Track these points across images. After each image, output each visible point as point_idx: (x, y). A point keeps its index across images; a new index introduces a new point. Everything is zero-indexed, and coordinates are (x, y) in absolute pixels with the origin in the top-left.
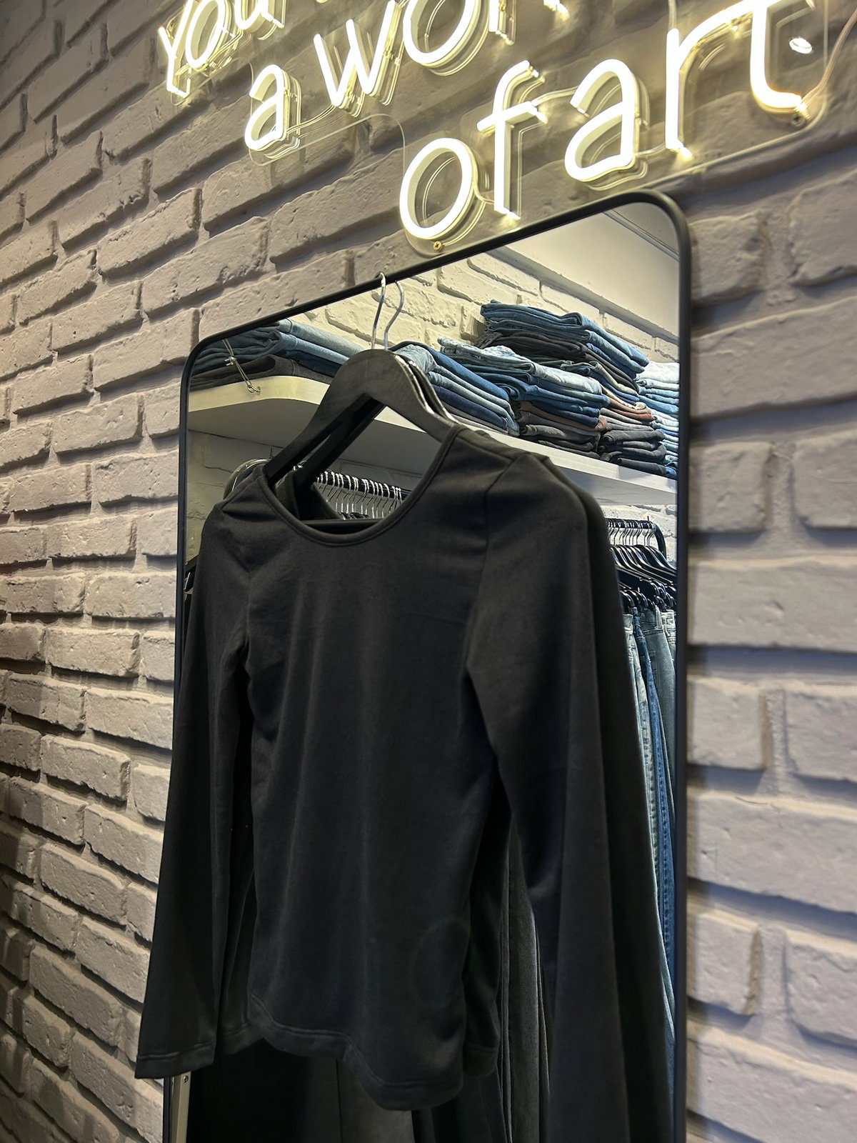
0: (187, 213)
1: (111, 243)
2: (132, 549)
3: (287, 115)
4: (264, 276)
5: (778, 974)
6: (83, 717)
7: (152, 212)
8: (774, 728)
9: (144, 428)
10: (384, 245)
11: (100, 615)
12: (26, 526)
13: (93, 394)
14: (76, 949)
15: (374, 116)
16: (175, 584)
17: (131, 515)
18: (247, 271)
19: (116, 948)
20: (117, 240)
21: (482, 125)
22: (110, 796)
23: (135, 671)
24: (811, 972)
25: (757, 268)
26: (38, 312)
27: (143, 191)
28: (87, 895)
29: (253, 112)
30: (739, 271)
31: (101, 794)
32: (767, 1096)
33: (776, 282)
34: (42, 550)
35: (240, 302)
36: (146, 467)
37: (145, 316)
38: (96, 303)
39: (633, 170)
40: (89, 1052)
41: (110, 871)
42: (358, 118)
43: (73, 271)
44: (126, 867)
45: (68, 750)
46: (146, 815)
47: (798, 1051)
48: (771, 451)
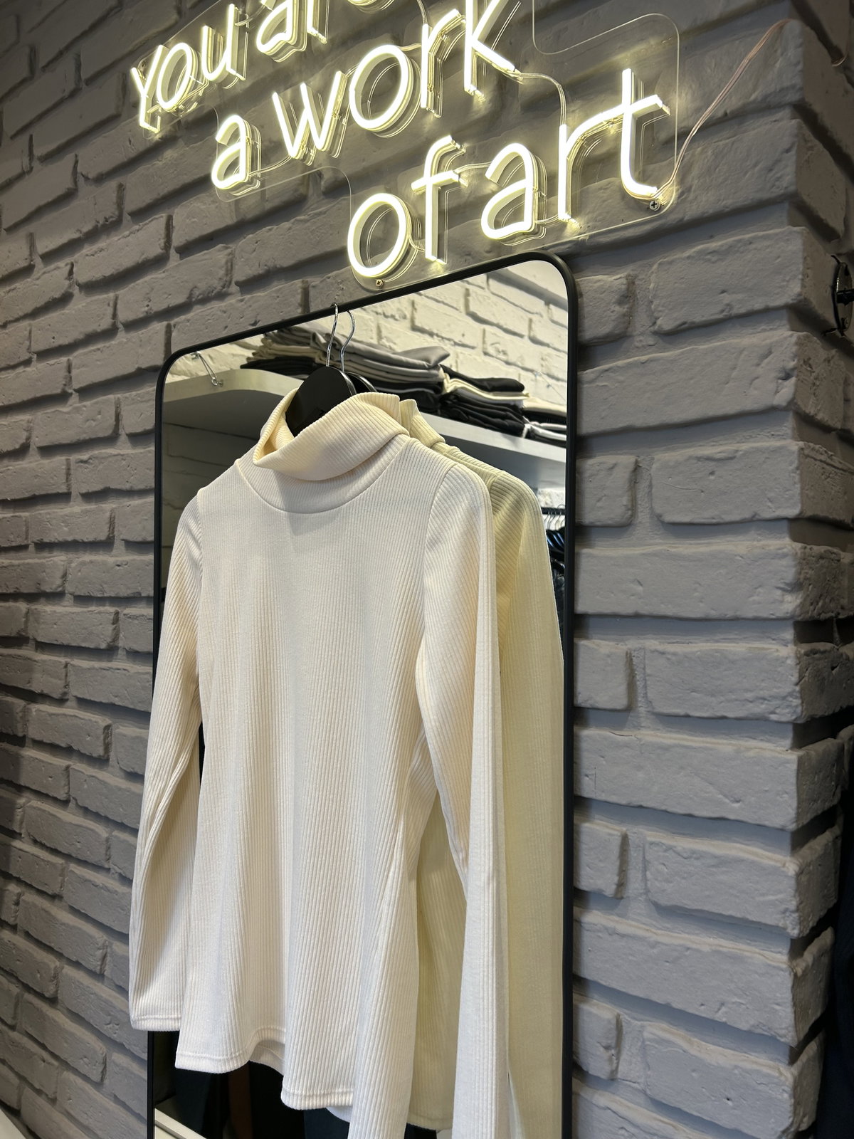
0: (159, 237)
1: (87, 258)
2: (111, 535)
3: (250, 160)
4: (229, 298)
5: (641, 865)
6: (66, 686)
7: (127, 233)
8: (638, 677)
9: (120, 427)
10: (334, 278)
11: (82, 594)
12: (8, 514)
13: (71, 394)
14: (65, 893)
15: (325, 167)
16: (152, 567)
17: (109, 506)
18: (214, 292)
19: (102, 888)
20: (93, 255)
21: (416, 185)
22: (95, 755)
23: (116, 644)
24: (661, 861)
25: (626, 318)
26: (16, 316)
27: (117, 213)
28: (73, 844)
29: (219, 153)
30: (613, 321)
31: (85, 754)
32: (630, 958)
33: (642, 329)
34: (24, 537)
35: (209, 320)
36: (124, 462)
37: (121, 326)
38: (73, 312)
39: (534, 233)
40: (78, 982)
41: (95, 822)
42: (312, 167)
43: (50, 279)
44: (110, 817)
45: (53, 716)
46: (128, 770)
47: (654, 923)
48: (637, 462)
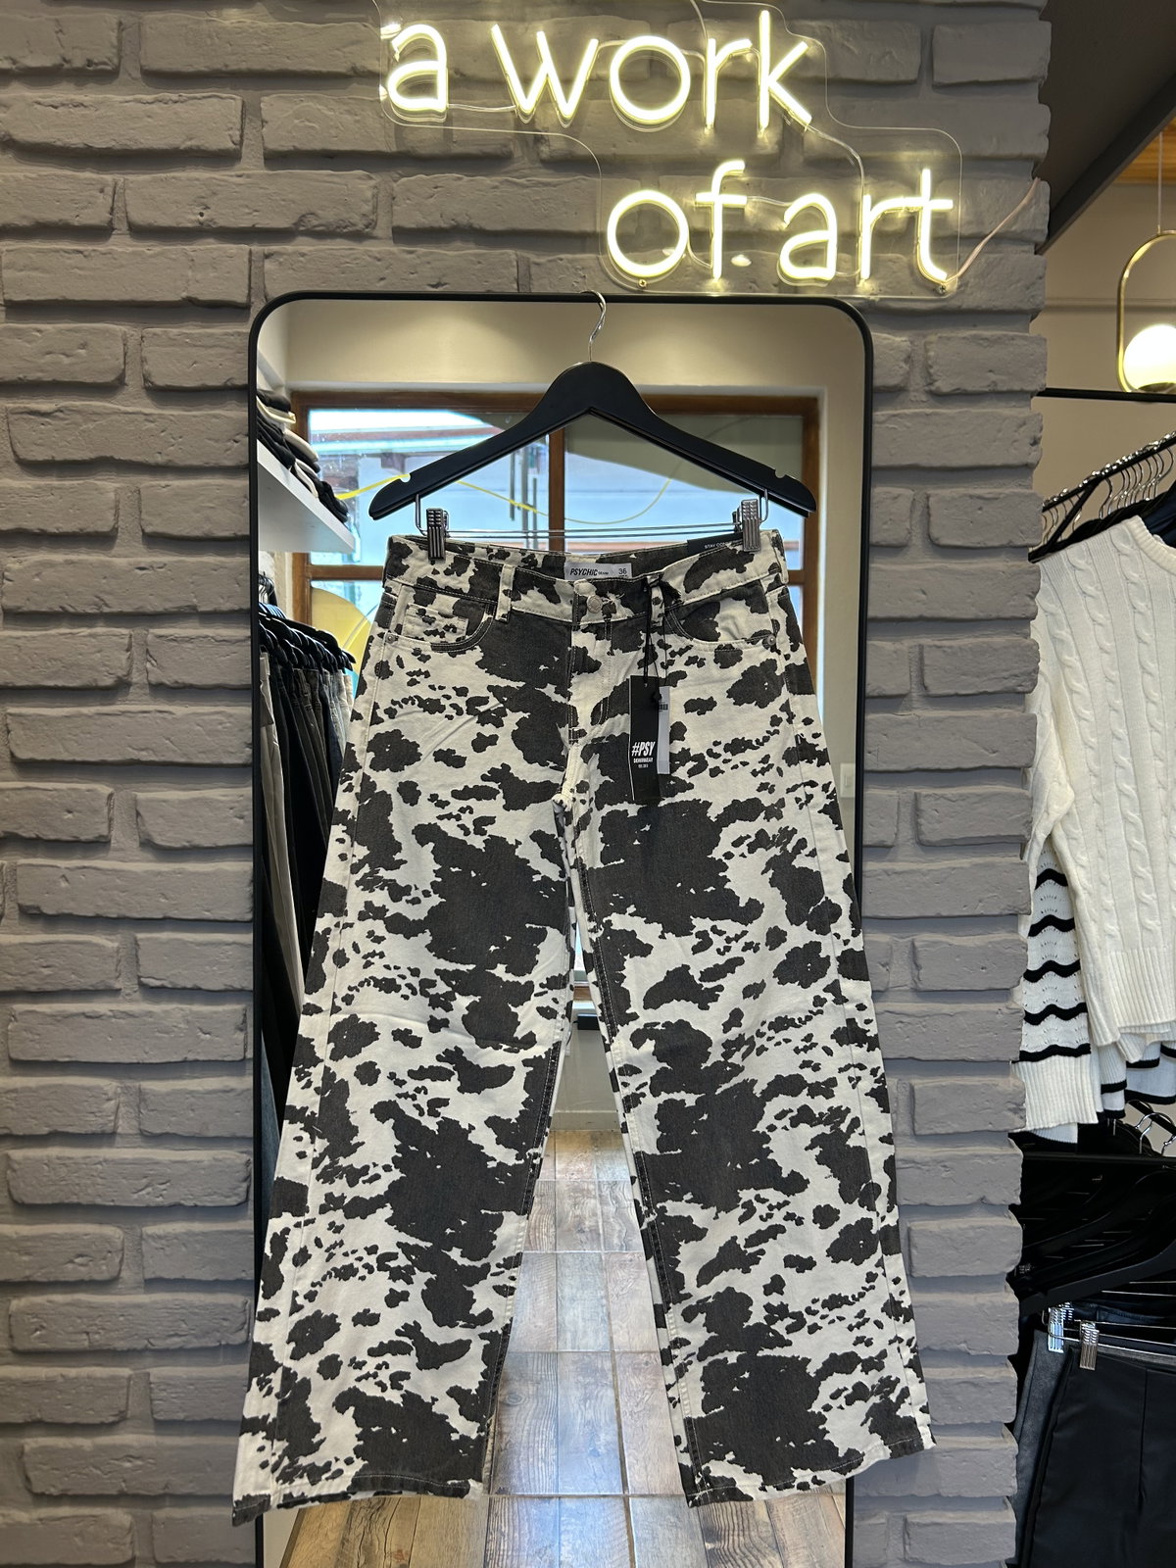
0: (230, 125)
1: (36, 105)
2: (115, 526)
4: (377, 243)
9: (128, 372)
10: (569, 261)
11: (43, 610)
15: (559, 136)
18: (350, 229)
19: (110, 1017)
20: (56, 107)
21: (702, 198)
22: (83, 838)
23: (128, 679)
24: (933, 808)
25: (908, 375)
27: (116, 61)
30: (898, 375)
32: (907, 889)
33: (917, 388)
35: (347, 263)
37: (122, 227)
39: (833, 282)
42: (529, 126)
